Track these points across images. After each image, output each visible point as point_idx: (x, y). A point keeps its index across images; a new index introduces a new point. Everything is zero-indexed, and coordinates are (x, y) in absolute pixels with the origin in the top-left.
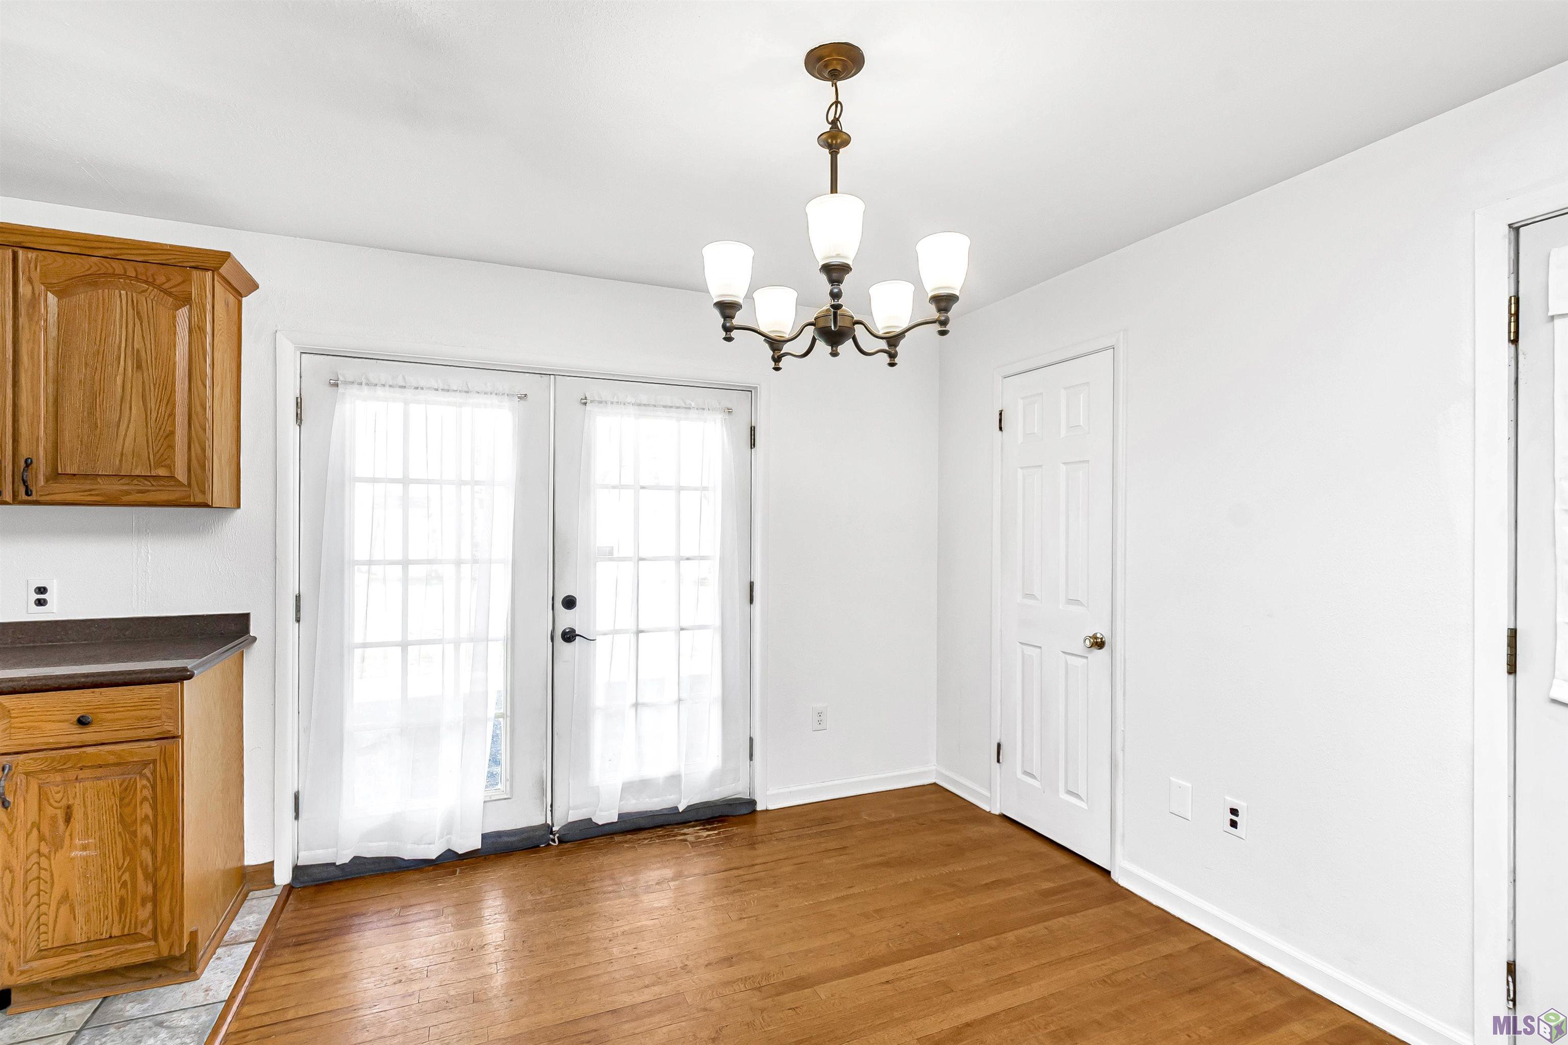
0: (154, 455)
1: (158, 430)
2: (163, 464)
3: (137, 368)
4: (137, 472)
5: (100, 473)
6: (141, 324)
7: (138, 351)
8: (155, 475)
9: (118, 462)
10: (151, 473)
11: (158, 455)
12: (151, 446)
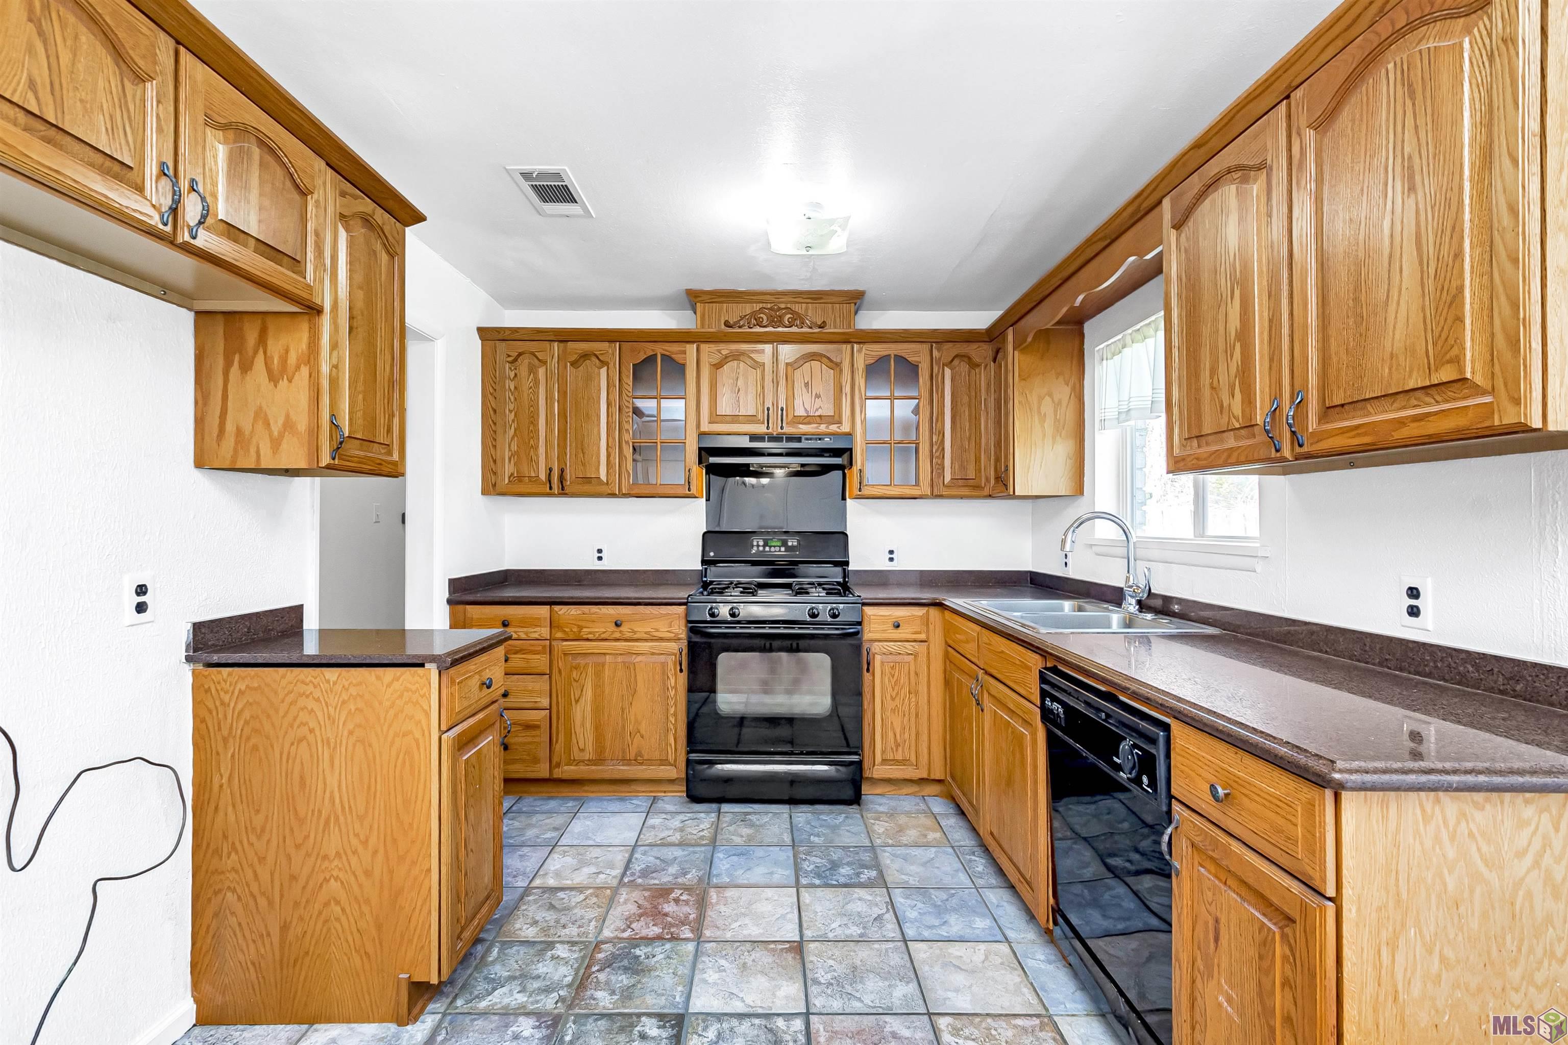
0: (1435, 344)
1: (1438, 294)
2: (1448, 357)
3: (1409, 189)
4: (1411, 385)
5: (1367, 397)
6: (1414, 104)
7: (1410, 157)
8: (1436, 382)
9: (1387, 370)
10: (1430, 380)
11: (1440, 343)
12: (1429, 327)
